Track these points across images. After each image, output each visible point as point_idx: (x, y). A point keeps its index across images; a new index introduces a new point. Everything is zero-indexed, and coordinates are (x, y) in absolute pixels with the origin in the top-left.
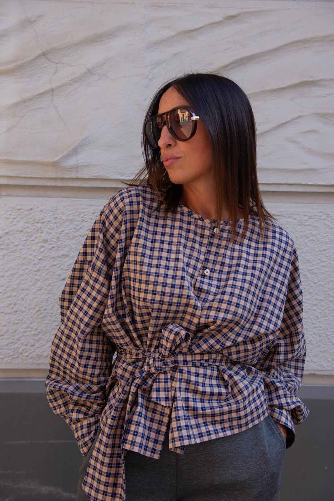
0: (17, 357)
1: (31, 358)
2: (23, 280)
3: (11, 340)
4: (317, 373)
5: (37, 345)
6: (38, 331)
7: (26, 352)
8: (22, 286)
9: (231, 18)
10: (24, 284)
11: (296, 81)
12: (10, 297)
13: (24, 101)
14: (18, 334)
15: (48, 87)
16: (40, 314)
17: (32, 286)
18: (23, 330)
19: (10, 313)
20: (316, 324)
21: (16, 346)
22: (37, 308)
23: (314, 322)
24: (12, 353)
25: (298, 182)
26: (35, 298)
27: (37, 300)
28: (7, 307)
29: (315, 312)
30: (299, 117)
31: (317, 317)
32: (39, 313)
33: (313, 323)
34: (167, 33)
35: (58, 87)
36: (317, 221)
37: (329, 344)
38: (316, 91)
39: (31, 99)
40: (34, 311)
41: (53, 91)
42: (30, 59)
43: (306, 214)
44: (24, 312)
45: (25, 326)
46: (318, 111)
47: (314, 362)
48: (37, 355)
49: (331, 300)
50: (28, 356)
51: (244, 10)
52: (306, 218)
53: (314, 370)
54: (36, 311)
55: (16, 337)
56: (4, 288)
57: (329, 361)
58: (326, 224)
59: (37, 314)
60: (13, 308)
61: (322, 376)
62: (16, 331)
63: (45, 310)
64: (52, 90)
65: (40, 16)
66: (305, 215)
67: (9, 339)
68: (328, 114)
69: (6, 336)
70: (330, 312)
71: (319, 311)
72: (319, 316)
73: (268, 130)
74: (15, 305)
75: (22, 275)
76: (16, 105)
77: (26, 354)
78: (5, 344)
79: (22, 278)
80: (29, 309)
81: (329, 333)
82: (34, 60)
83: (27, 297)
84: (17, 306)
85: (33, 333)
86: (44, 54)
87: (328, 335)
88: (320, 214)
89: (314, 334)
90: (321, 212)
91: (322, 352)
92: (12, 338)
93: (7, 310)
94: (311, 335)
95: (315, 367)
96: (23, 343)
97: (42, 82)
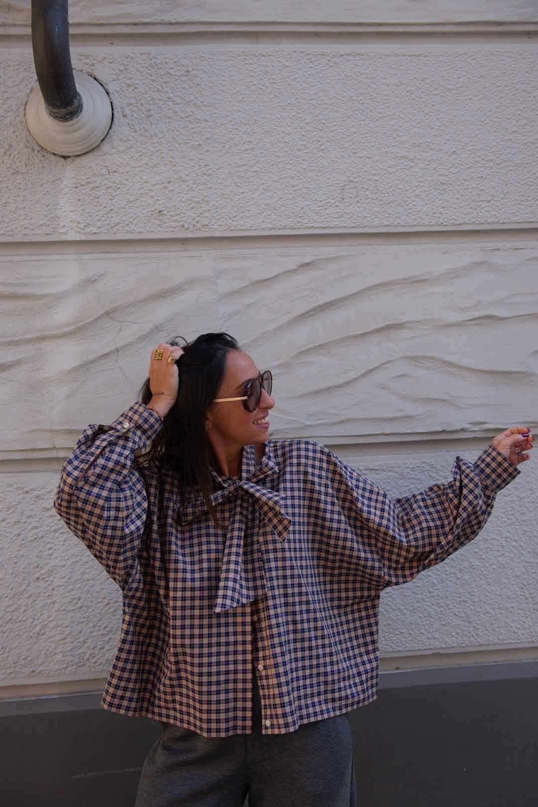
0: (83, 665)
1: (100, 664)
2: (88, 568)
3: (75, 644)
4: (441, 652)
5: (107, 648)
6: (107, 629)
7: (94, 657)
8: (86, 576)
9: (307, 265)
10: (89, 573)
11: (381, 324)
12: (73, 590)
13: (86, 364)
14: (83, 636)
15: (112, 347)
16: (110, 608)
17: (98, 575)
18: (89, 630)
19: (73, 610)
20: (433, 592)
21: (81, 650)
22: (106, 601)
23: (431, 590)
24: (76, 660)
25: (395, 431)
26: (103, 589)
27: (104, 591)
28: (70, 602)
29: (430, 578)
30: (388, 362)
31: (434, 584)
32: (108, 607)
33: (430, 592)
34: (238, 284)
35: (123, 347)
36: (421, 473)
37: (450, 614)
38: (403, 334)
39: (92, 362)
40: (101, 605)
41: (118, 352)
42: (91, 319)
43: (408, 466)
44: (89, 607)
45: (91, 624)
46: (408, 354)
47: (436, 639)
48: (107, 660)
50: (96, 662)
51: (319, 257)
52: (408, 470)
53: (438, 649)
54: (103, 605)
55: (82, 639)
56: (65, 580)
57: (452, 636)
58: (430, 476)
59: (106, 609)
60: (76, 603)
61: (448, 655)
62: (81, 632)
63: (115, 602)
64: (117, 350)
65: (101, 275)
66: (407, 468)
67: (73, 642)
68: (417, 357)
69: (69, 640)
70: (447, 577)
71: (435, 577)
73: (355, 377)
74: (79, 599)
75: (87, 562)
76: (76, 369)
77: (94, 660)
78: (69, 648)
79: (86, 566)
80: (96, 604)
81: (449, 602)
82: (96, 320)
83: (92, 589)
84: (82, 600)
85: (101, 632)
86: (107, 314)
87: (448, 605)
88: (423, 465)
89: (433, 604)
90: (424, 463)
91: (443, 625)
92: (76, 641)
93: (70, 607)
94: (429, 606)
95: (438, 644)
96: (89, 646)
97: (104, 342)
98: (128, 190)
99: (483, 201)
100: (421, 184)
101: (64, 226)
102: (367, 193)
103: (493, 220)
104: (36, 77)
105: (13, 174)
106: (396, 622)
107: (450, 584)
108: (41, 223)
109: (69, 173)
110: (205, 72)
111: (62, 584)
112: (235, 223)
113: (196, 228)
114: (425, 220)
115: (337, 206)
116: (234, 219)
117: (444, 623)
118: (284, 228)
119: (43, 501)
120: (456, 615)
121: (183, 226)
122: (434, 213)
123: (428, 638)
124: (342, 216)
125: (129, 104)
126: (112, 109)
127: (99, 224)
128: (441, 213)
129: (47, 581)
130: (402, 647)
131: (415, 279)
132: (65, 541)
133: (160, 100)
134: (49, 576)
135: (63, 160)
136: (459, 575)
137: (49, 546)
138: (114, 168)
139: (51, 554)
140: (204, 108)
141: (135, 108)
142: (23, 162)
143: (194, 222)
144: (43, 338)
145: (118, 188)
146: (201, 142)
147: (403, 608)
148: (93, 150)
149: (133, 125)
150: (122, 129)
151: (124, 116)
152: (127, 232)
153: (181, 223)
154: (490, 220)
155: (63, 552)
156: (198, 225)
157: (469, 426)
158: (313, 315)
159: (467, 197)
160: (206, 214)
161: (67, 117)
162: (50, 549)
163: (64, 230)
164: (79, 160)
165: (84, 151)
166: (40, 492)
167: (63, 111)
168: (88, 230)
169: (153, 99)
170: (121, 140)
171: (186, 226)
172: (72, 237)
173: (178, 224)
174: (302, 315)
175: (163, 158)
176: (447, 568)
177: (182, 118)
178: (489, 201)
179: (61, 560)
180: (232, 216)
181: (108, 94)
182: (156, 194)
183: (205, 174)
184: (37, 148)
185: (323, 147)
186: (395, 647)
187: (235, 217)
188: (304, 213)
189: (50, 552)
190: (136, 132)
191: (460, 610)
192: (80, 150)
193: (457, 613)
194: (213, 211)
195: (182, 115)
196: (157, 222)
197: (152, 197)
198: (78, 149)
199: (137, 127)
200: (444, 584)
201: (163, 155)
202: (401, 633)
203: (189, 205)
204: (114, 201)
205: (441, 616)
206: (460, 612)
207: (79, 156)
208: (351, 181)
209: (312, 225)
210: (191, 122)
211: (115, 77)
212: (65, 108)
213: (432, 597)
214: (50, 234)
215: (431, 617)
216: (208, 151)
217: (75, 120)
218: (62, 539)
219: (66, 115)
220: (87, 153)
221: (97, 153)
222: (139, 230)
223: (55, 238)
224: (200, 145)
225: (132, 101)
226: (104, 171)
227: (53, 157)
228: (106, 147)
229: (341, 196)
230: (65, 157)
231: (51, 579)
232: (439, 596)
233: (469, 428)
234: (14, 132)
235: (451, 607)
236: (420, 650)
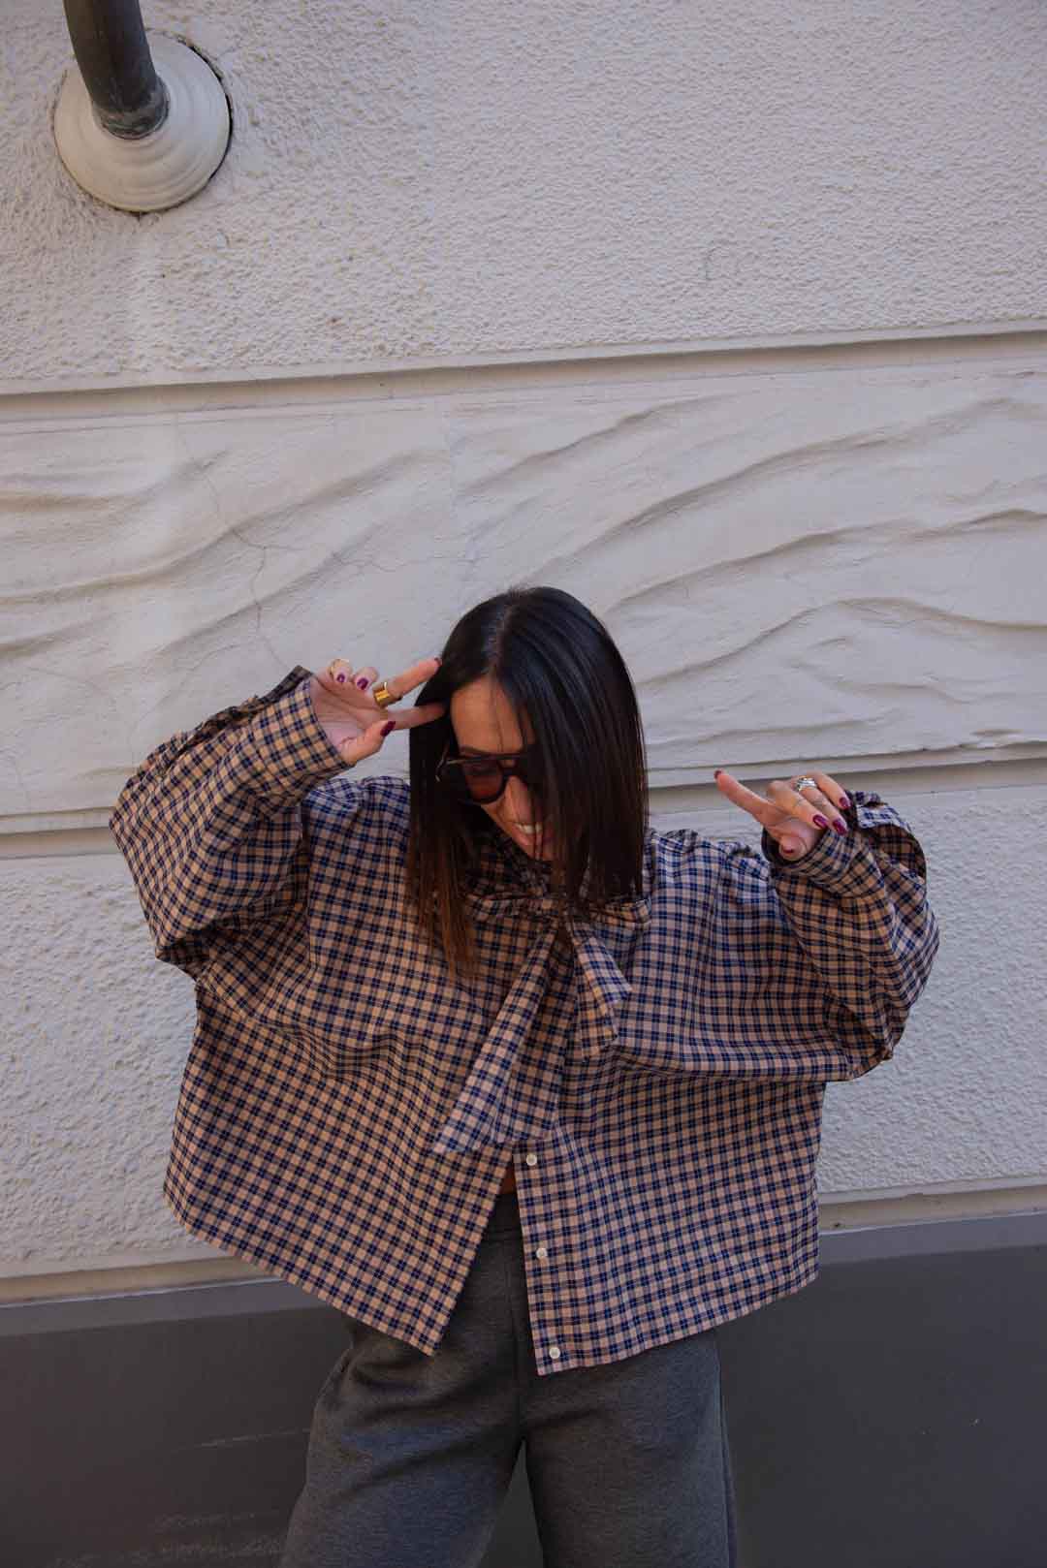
4: (926, 1191)
9: (637, 419)
11: (792, 536)
13: (197, 636)
15: (247, 600)
20: (906, 1074)
23: (903, 1070)
25: (823, 754)
30: (807, 613)
31: (908, 1057)
33: (900, 1074)
34: (498, 463)
35: (270, 599)
37: (943, 1117)
38: (836, 554)
39: (209, 631)
41: (260, 608)
42: (204, 544)
46: (848, 596)
47: (915, 1166)
49: (932, 1014)
51: (662, 402)
53: (917, 1185)
57: (949, 1160)
61: (939, 1199)
64: (258, 606)
65: (221, 455)
68: (867, 601)
70: (935, 1043)
71: (912, 1044)
72: (912, 1054)
73: (742, 645)
76: (178, 646)
81: (940, 1094)
82: (211, 546)
86: (234, 532)
87: (939, 1098)
91: (928, 1138)
95: (919, 1177)
97: (230, 592)
98: (269, 277)
99: (997, 274)
100: (870, 242)
101: (141, 357)
102: (757, 265)
103: (1020, 312)
104: (71, 51)
105: (36, 252)
106: (833, 1134)
107: (940, 1057)
108: (95, 351)
109: (148, 246)
110: (416, 24)
111: (167, 1073)
112: (488, 338)
113: (408, 350)
114: (879, 319)
115: (696, 295)
116: (486, 330)
117: (930, 1135)
118: (590, 344)
119: (122, 911)
120: (955, 1119)
121: (382, 348)
122: (898, 303)
123: (898, 1165)
124: (706, 315)
125: (264, 99)
126: (230, 111)
127: (212, 349)
128: (911, 301)
129: (137, 1068)
130: (847, 1184)
131: (862, 442)
132: (169, 987)
133: (326, 87)
134: (142, 1058)
135: (134, 220)
136: (960, 1040)
137: (139, 998)
138: (238, 232)
139: (143, 1015)
140: (417, 101)
141: (275, 107)
142: (53, 229)
143: (403, 340)
144: (110, 586)
145: (248, 275)
146: (412, 173)
147: (846, 1106)
148: (191, 198)
149: (273, 143)
150: (250, 151)
151: (255, 124)
152: (270, 363)
153: (379, 342)
154: (1014, 313)
155: (167, 1010)
156: (413, 345)
157: (976, 739)
158: (652, 520)
159: (965, 267)
160: (430, 322)
161: (139, 129)
162: (140, 1004)
163: (142, 365)
164: (167, 220)
165: (176, 201)
166: (117, 893)
167: (129, 117)
168: (189, 362)
169: (313, 86)
170: (249, 174)
171: (389, 347)
172: (158, 377)
173: (372, 345)
174: (627, 523)
175: (336, 208)
176: (935, 1026)
177: (372, 123)
178: (1011, 274)
179: (162, 1026)
180: (481, 323)
181: (220, 79)
182: (325, 284)
183: (423, 238)
184: (80, 197)
185: (663, 174)
186: (832, 1183)
187: (487, 325)
188: (629, 311)
189: (140, 1011)
190: (279, 155)
191: (963, 1109)
192: (171, 198)
193: (958, 1115)
194: (440, 315)
195: (373, 117)
196: (330, 341)
197: (318, 290)
198: (162, 196)
199: (281, 146)
200: (930, 1058)
201: (337, 202)
202: (844, 1155)
203: (393, 303)
204: (240, 301)
205: (924, 1121)
206: (962, 1112)
207: (167, 210)
208: (725, 242)
209: (644, 336)
210: (391, 131)
211: (232, 43)
212: (134, 109)
213: (905, 1083)
214: (114, 374)
215: (904, 1124)
216: (428, 190)
217: (154, 136)
218: (163, 984)
219: (135, 124)
220: (182, 203)
221: (201, 203)
222: (295, 358)
223: (124, 381)
224: (411, 178)
225: (271, 92)
226: (219, 240)
227: (113, 216)
228: (220, 191)
229: (703, 273)
230: (138, 215)
231: (145, 1063)
232: (919, 1081)
233: (977, 743)
234: (33, 166)
235: (941, 1102)
236: (883, 1188)
